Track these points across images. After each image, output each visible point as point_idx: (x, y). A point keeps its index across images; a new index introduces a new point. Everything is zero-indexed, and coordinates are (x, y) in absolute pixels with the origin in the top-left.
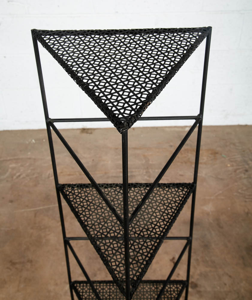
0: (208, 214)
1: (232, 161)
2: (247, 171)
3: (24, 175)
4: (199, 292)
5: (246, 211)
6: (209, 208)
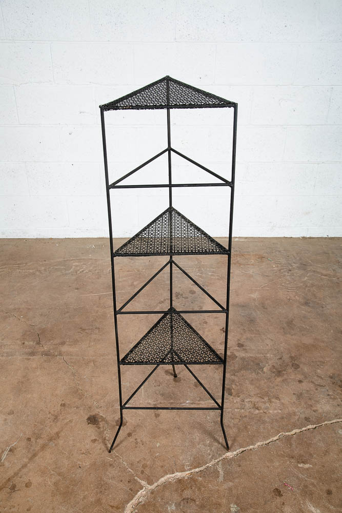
0: (254, 300)
1: (277, 264)
2: (290, 270)
3: (87, 271)
4: (245, 349)
5: (288, 298)
6: (255, 295)
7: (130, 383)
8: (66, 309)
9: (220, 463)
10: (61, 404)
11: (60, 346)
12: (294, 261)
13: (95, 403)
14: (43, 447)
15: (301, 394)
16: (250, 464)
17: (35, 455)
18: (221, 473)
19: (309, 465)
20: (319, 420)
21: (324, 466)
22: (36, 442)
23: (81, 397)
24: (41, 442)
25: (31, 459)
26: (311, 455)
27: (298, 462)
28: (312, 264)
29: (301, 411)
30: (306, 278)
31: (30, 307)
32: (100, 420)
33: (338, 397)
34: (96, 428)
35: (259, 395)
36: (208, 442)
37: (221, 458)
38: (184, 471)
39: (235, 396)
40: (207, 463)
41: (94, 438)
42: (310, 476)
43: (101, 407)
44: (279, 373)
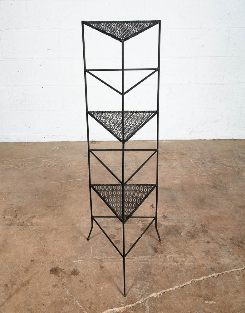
0: (176, 185)
1: (193, 159)
2: (203, 163)
3: (53, 165)
4: (168, 220)
5: (201, 183)
6: (177, 181)
7: (82, 244)
8: (36, 193)
9: (147, 301)
10: (31, 260)
11: (32, 218)
12: (206, 156)
13: (56, 259)
14: (17, 291)
15: (209, 251)
16: (169, 301)
17: (11, 296)
18: (147, 308)
19: (212, 302)
20: (221, 270)
21: (223, 303)
22: (12, 287)
23: (46, 254)
24: (15, 287)
25: (8, 299)
26: (215, 295)
27: (205, 300)
28: (220, 158)
29: (208, 264)
30: (215, 169)
31: (10, 191)
32: (59, 271)
33: (236, 253)
34: (57, 277)
35: (177, 252)
36: (139, 286)
37: (148, 297)
38: (121, 306)
39: (159, 253)
40: (137, 301)
41: (55, 284)
42: (213, 310)
43: (61, 262)
44: (193, 237)
